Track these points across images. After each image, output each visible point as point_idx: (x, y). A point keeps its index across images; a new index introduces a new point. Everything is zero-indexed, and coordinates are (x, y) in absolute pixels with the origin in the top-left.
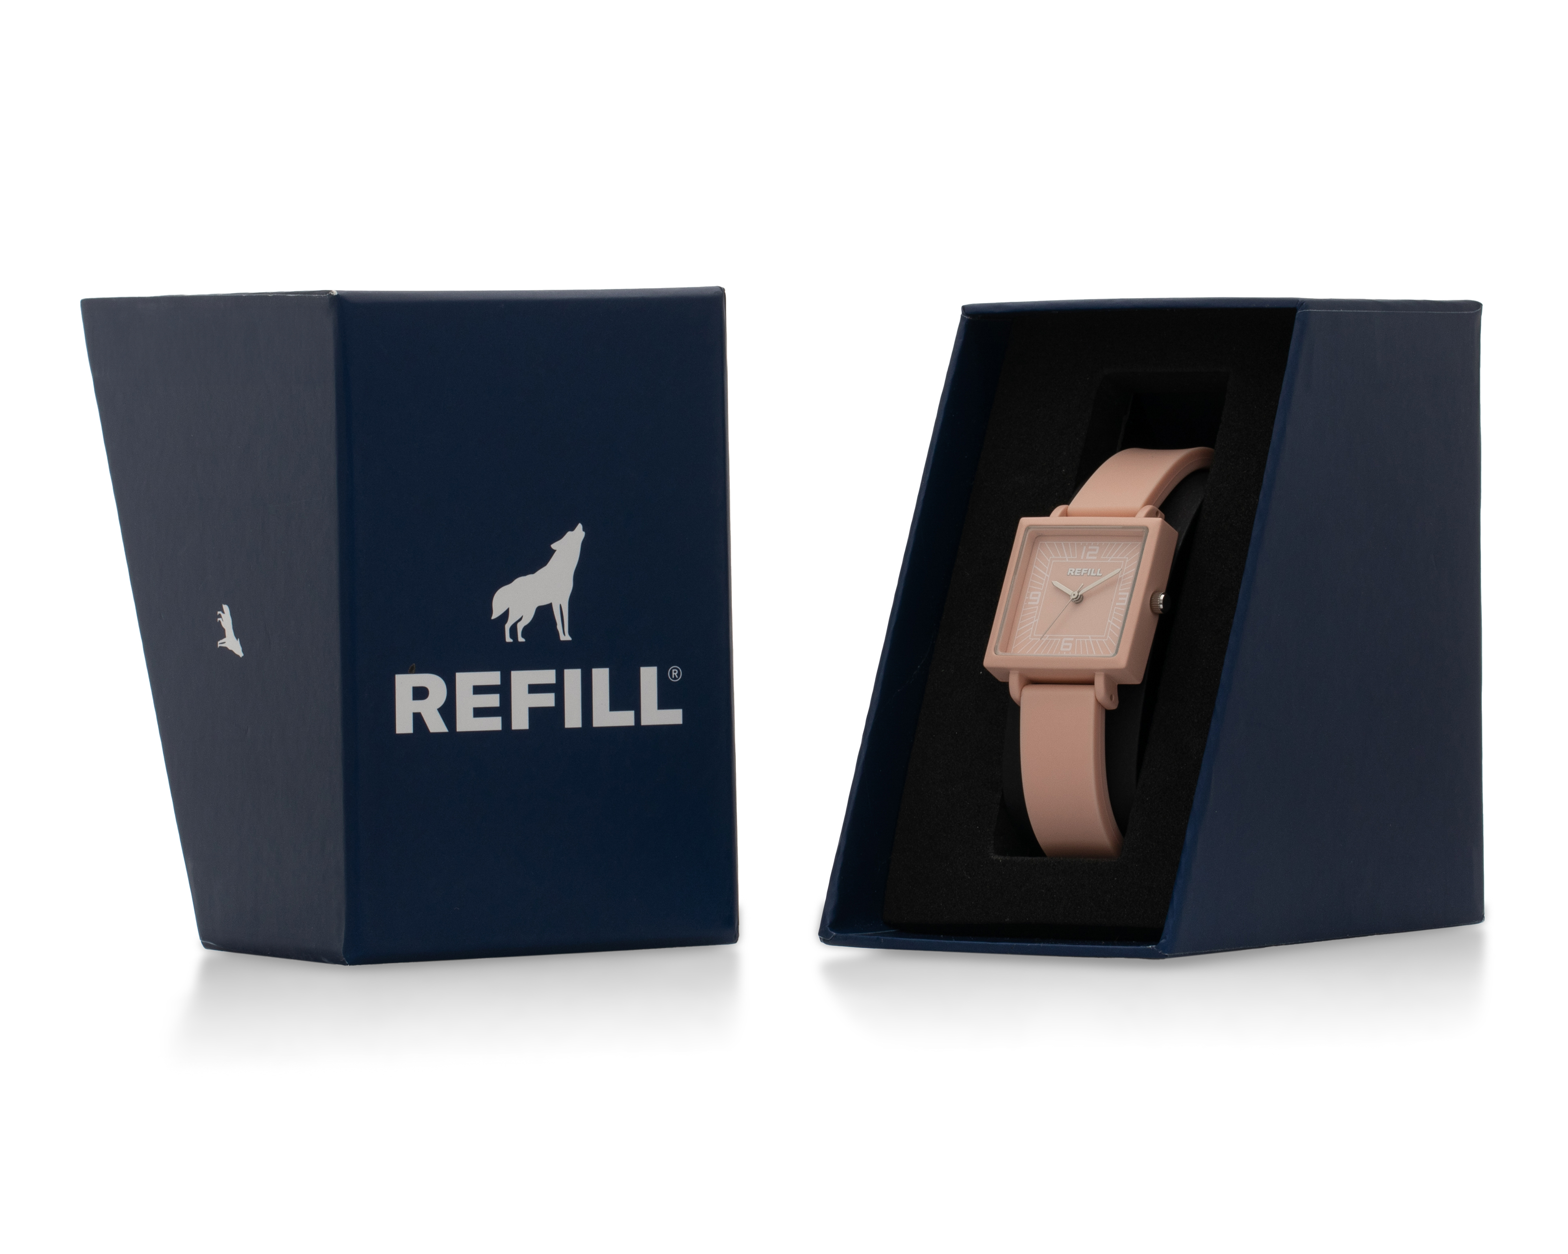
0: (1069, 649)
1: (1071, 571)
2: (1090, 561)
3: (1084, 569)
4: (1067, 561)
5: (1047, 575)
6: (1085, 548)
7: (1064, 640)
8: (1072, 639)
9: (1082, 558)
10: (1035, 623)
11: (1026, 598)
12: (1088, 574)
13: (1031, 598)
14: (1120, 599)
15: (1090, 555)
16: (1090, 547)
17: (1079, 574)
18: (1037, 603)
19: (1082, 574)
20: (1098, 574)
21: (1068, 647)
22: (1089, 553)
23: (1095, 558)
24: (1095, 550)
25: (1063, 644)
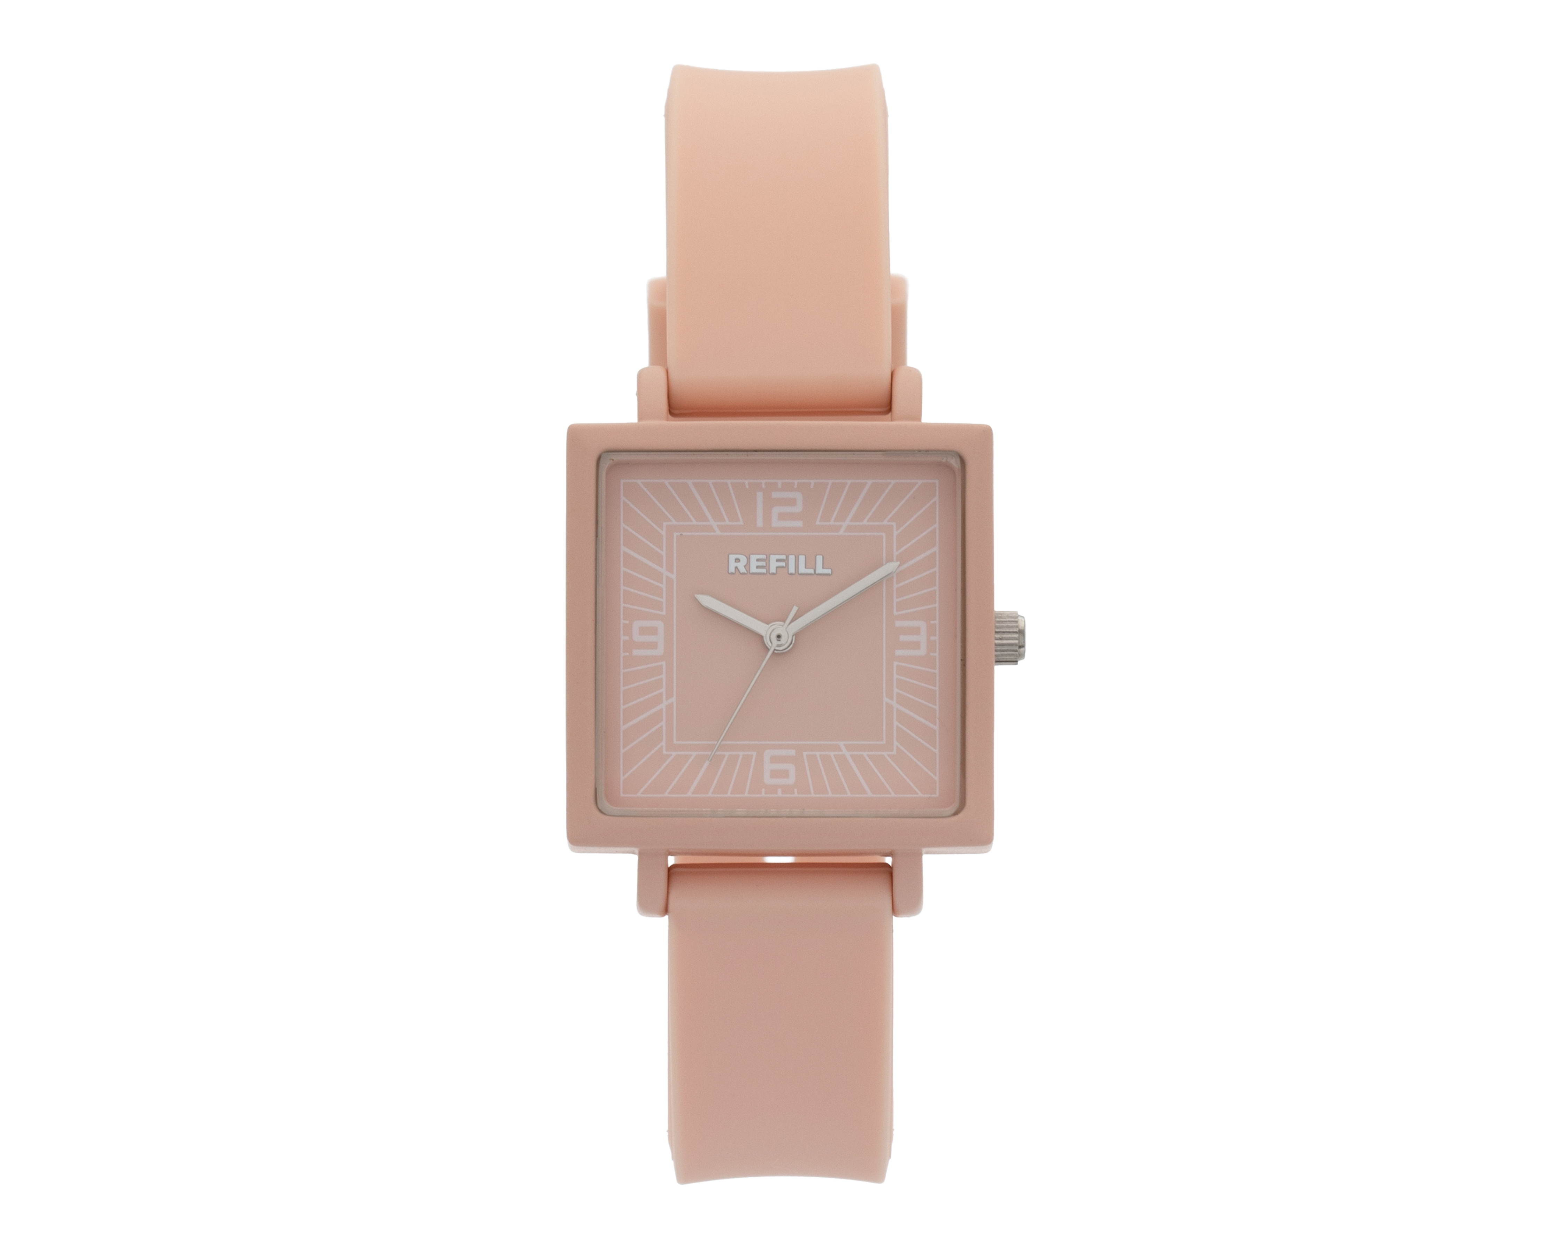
0: (791, 780)
1: (736, 563)
2: (779, 534)
3: (773, 558)
4: (718, 532)
5: (669, 574)
6: (760, 495)
7: (768, 754)
8: (792, 752)
9: (760, 523)
10: (669, 707)
11: (624, 638)
12: (792, 570)
13: (637, 637)
14: (903, 638)
15: (782, 517)
16: (775, 495)
17: (764, 571)
18: (660, 651)
19: (773, 570)
20: (820, 570)
21: (784, 774)
22: (776, 510)
23: (799, 524)
24: (792, 502)
25: (768, 767)
